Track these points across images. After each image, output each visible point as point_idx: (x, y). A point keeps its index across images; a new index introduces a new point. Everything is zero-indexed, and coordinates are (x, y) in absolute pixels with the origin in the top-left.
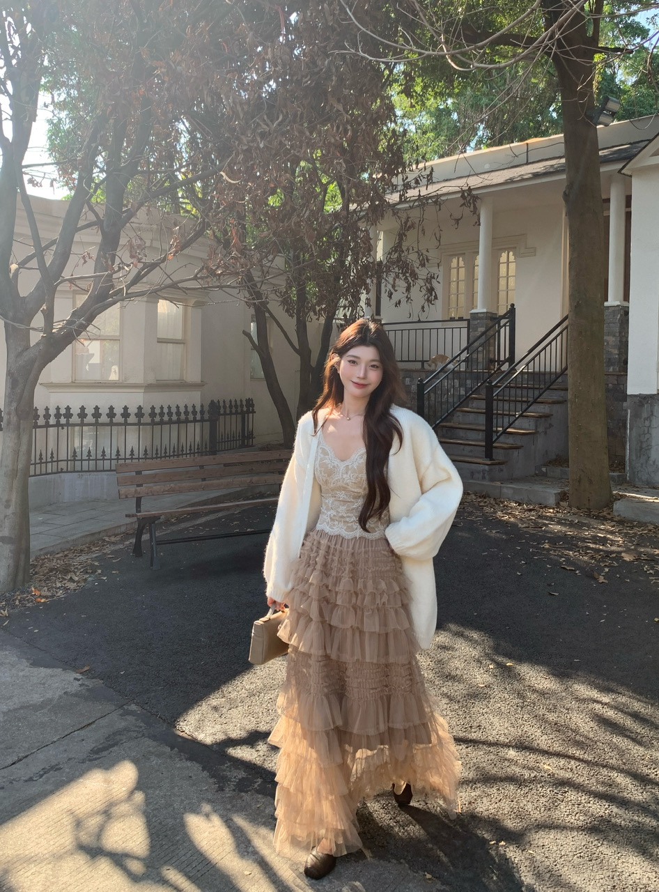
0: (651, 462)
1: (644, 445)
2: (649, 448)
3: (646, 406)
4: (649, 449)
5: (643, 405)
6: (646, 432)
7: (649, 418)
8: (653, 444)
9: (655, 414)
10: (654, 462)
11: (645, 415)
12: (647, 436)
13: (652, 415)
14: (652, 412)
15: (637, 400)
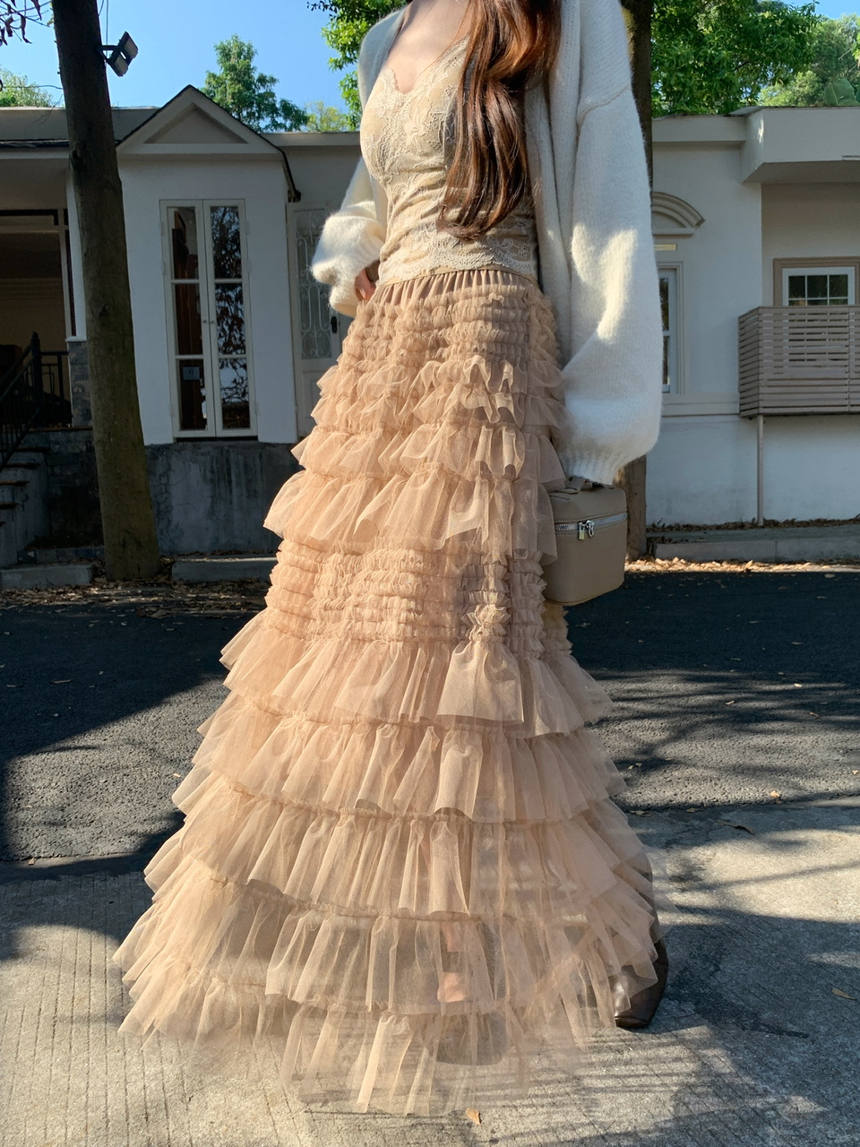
0: (173, 526)
1: (162, 507)
2: (169, 510)
3: (160, 458)
4: (169, 512)
5: (156, 458)
6: (164, 490)
7: (166, 474)
8: (174, 504)
9: (173, 467)
10: (177, 526)
11: (160, 470)
12: (164, 496)
13: (169, 469)
14: (169, 465)
15: (148, 452)
